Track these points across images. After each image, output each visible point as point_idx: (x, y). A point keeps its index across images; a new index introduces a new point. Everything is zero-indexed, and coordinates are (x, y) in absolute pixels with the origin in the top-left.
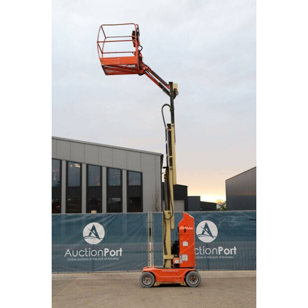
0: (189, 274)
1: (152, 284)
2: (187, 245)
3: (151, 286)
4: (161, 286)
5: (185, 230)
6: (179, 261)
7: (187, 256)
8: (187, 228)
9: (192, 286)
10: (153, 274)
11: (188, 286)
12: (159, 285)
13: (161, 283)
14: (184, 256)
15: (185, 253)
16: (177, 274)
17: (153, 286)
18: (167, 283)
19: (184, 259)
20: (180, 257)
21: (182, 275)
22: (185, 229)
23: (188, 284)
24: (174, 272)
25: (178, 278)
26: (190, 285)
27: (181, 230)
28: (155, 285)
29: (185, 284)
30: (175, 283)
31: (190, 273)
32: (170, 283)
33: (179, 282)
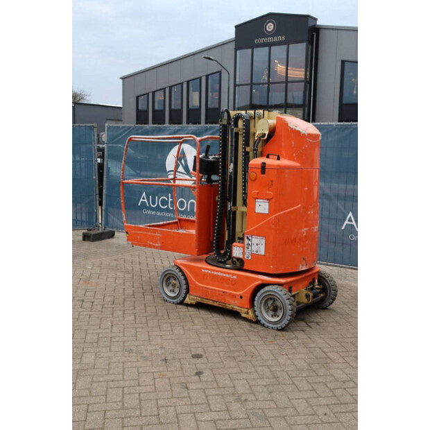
0: (262, 291)
1: (181, 298)
2: (267, 212)
3: (178, 300)
4: (199, 306)
5: (264, 166)
6: (244, 253)
7: (263, 241)
8: (271, 162)
9: (267, 324)
10: (184, 275)
11: (258, 322)
12: (194, 302)
13: (199, 299)
14: (255, 240)
15: (258, 233)
16: (234, 284)
17: (182, 303)
18: (210, 303)
19: (254, 248)
20: (246, 241)
21: (246, 291)
22: (264, 163)
23: (260, 318)
24: (229, 279)
25: (234, 296)
26: (263, 322)
27: (255, 167)
28: (187, 300)
29: (250, 316)
30: (229, 307)
31: (266, 289)
32: (216, 304)
33: (237, 308)
